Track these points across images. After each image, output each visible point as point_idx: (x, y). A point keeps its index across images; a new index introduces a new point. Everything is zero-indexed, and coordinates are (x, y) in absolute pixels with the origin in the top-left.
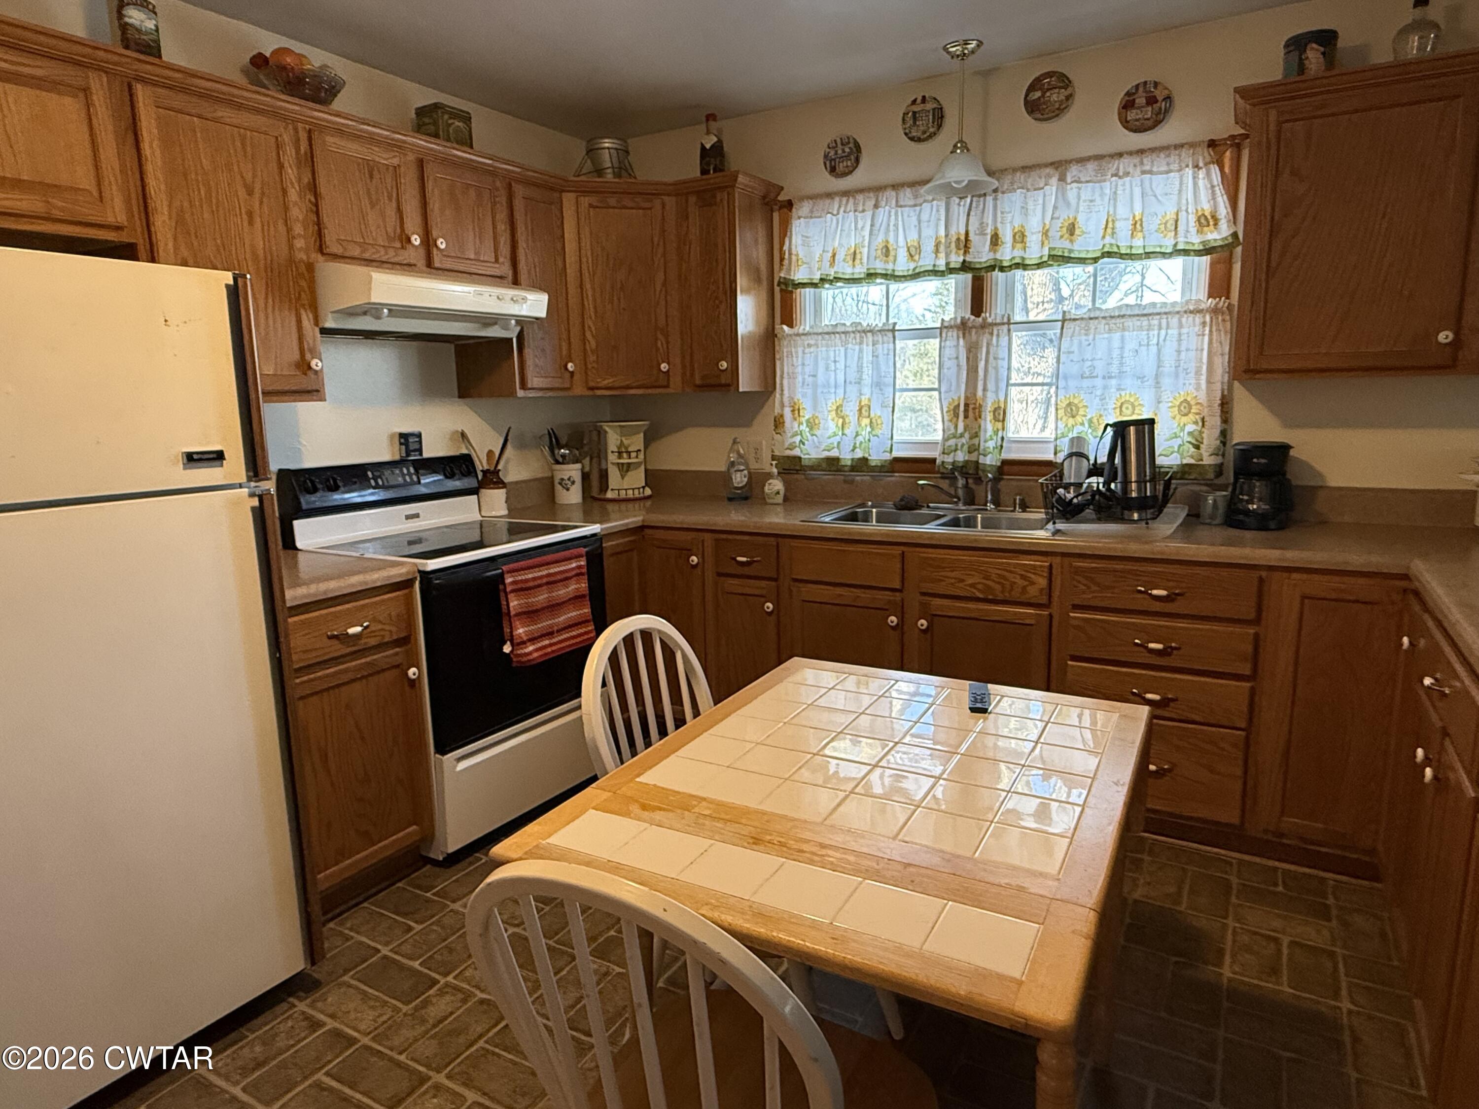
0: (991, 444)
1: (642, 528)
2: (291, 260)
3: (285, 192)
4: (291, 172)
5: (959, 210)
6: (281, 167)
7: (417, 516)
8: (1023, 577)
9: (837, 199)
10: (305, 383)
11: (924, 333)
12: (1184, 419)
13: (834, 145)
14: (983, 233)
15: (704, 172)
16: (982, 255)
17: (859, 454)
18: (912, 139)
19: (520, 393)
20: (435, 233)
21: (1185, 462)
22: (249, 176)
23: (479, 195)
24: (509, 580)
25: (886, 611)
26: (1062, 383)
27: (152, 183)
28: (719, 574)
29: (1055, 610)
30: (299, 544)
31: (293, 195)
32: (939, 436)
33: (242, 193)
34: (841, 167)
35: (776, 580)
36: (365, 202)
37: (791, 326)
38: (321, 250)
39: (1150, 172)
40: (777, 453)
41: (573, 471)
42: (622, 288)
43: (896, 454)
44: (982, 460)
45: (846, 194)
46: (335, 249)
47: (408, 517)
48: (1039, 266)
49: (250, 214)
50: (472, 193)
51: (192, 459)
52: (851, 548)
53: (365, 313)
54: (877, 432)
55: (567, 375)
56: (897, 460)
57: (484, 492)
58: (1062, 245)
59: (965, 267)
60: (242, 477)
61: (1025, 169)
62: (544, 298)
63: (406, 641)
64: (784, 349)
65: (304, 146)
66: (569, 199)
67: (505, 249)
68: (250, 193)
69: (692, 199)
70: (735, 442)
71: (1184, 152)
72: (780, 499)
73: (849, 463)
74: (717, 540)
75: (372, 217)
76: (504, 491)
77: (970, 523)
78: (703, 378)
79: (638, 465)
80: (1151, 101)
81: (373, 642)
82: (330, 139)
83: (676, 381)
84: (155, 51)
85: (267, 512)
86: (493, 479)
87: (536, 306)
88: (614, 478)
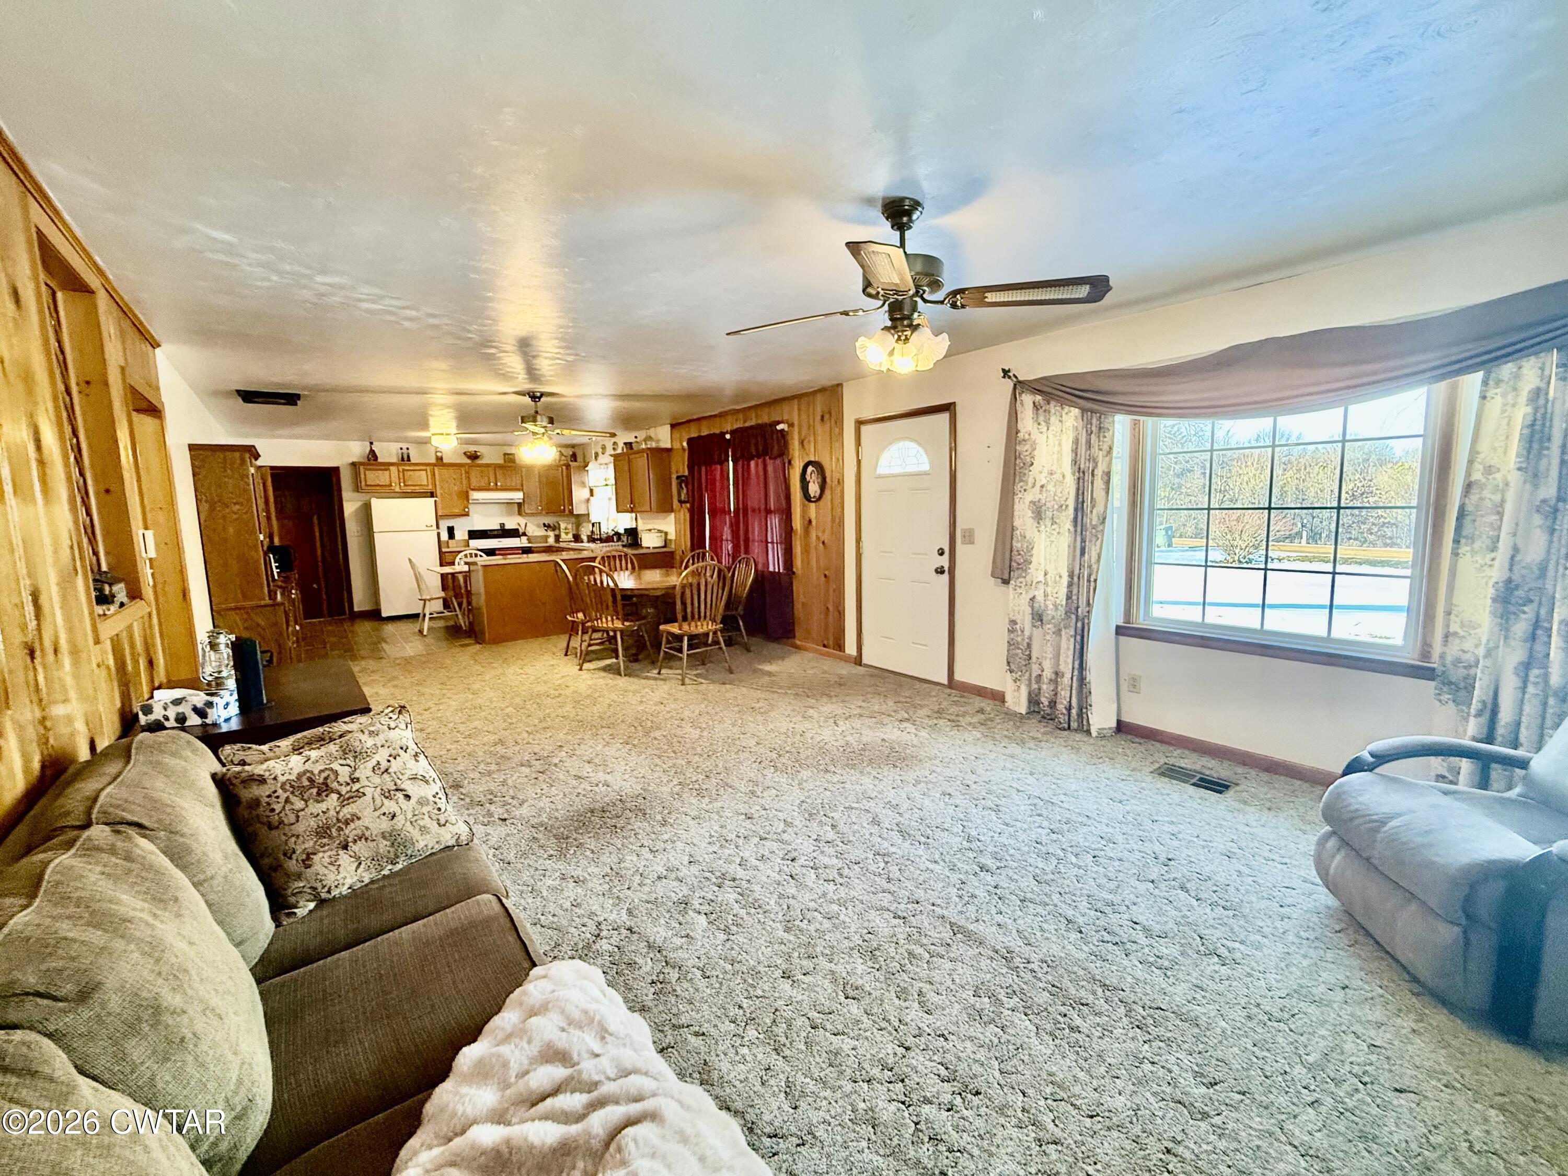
2: (463, 491)
6: (463, 475)
7: (501, 540)
10: (467, 513)
13: (595, 454)
19: (526, 514)
20: (498, 482)
22: (456, 477)
23: (511, 472)
27: (437, 483)
30: (470, 544)
31: (464, 480)
36: (481, 478)
37: (593, 496)
38: (470, 489)
41: (551, 534)
53: (477, 500)
55: (539, 510)
57: (522, 536)
60: (436, 529)
64: (591, 503)
65: (467, 470)
67: (519, 482)
68: (455, 481)
76: (527, 537)
79: (570, 532)
82: (475, 468)
83: (566, 510)
84: (441, 459)
85: (439, 534)
86: (524, 534)
87: (518, 496)
88: (563, 536)
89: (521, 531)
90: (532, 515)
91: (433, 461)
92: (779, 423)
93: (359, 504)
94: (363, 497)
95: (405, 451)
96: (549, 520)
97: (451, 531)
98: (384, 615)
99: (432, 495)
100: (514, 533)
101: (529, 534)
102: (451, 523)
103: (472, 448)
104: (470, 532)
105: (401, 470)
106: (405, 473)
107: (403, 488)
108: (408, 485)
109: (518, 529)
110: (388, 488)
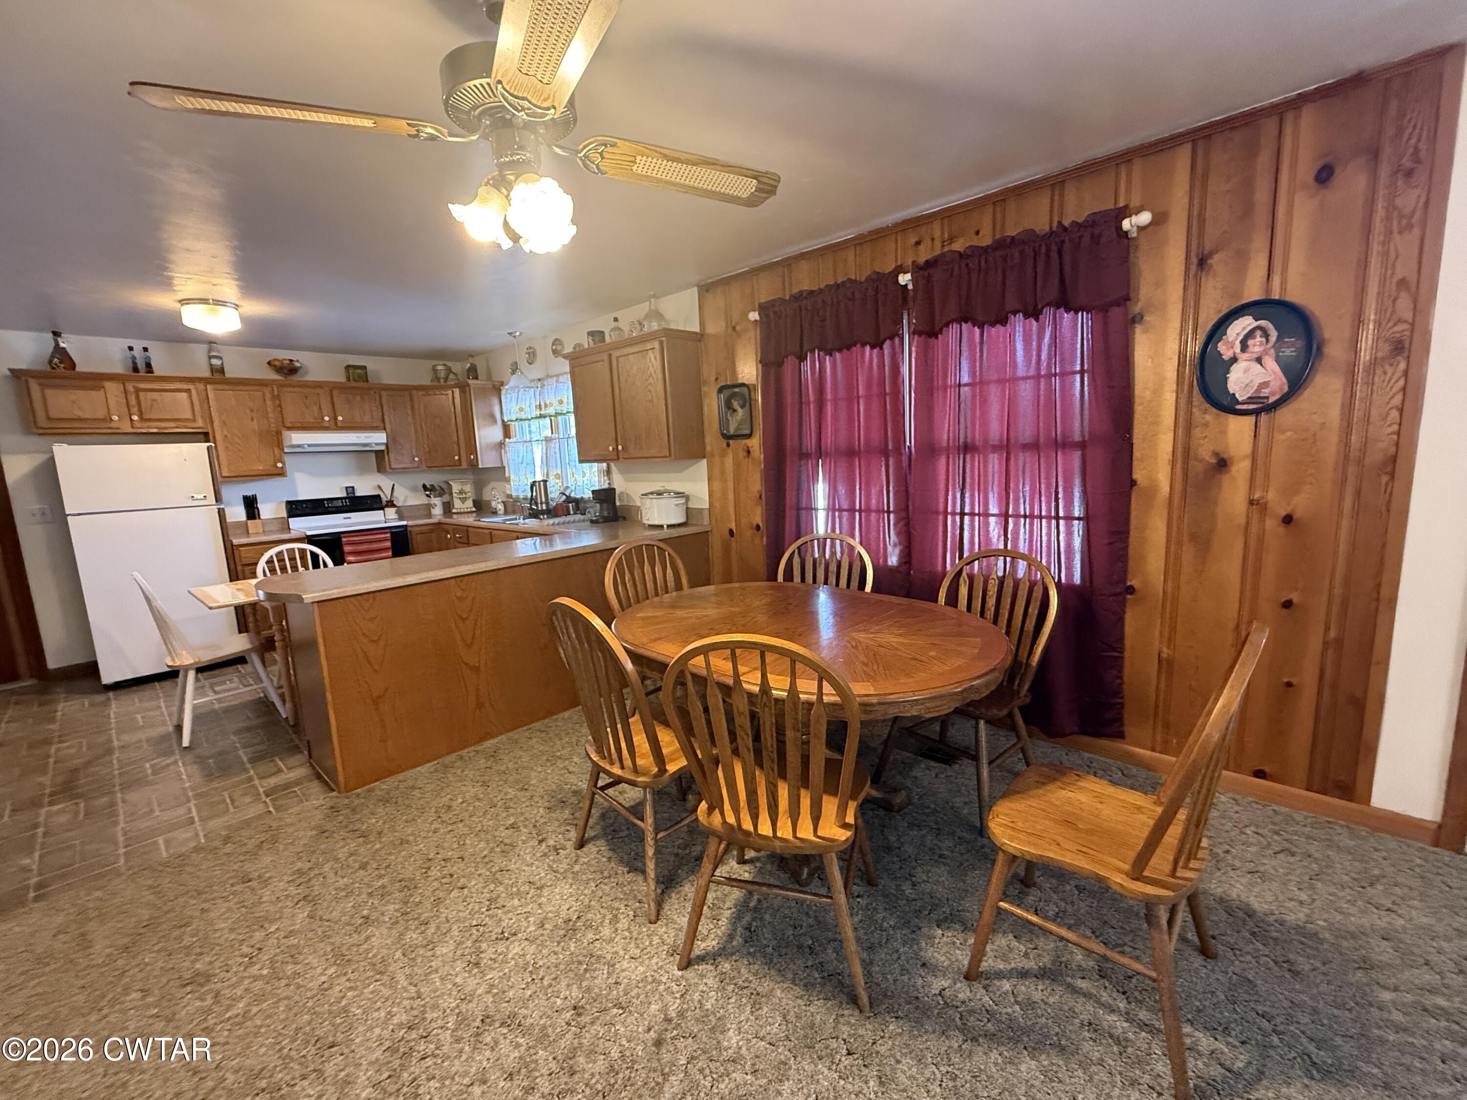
1: (439, 524)
2: (270, 431)
3: (266, 409)
4: (269, 403)
6: (265, 401)
7: (349, 518)
10: (275, 472)
11: (538, 442)
15: (468, 378)
19: (389, 470)
20: (337, 414)
22: (251, 406)
23: (365, 399)
27: (213, 413)
30: (291, 526)
31: (270, 410)
33: (248, 411)
34: (514, 371)
36: (303, 407)
37: (508, 438)
38: (283, 426)
40: (505, 493)
41: (436, 501)
42: (438, 427)
46: (288, 425)
47: (345, 519)
49: (252, 418)
53: (299, 447)
55: (417, 463)
57: (385, 509)
60: (214, 503)
62: (384, 435)
64: (507, 448)
65: (275, 393)
66: (414, 392)
67: (378, 416)
68: (252, 411)
69: (461, 390)
74: (453, 528)
75: (306, 412)
76: (396, 508)
82: (287, 389)
84: (221, 370)
85: (221, 514)
87: (379, 438)
88: (457, 504)
89: (384, 499)
90: (404, 471)
91: (206, 374)
92: (1125, 212)
94: (40, 444)
95: (138, 353)
96: (429, 479)
97: (251, 504)
98: (108, 676)
99: (205, 437)
100: (372, 503)
101: (399, 503)
102: (249, 489)
103: (284, 355)
104: (289, 503)
105: (132, 390)
106: (142, 395)
107: (137, 424)
108: (150, 420)
109: (379, 496)
110: (104, 425)
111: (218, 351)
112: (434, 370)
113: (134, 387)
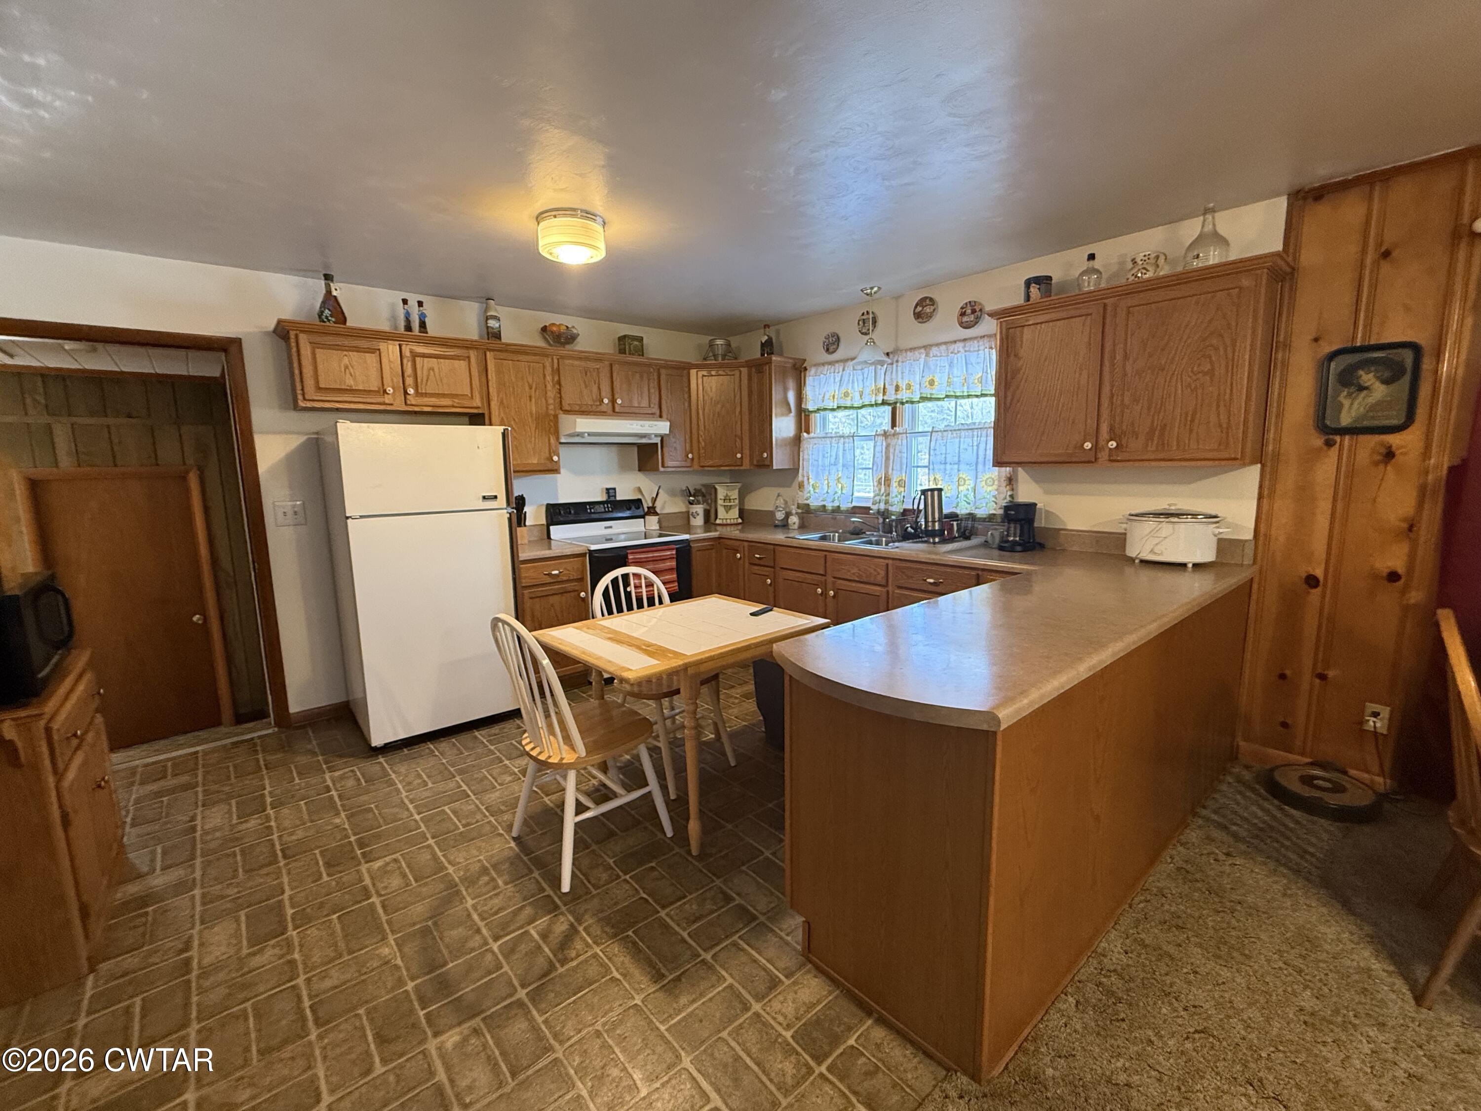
0: (896, 500)
1: (720, 538)
2: (547, 415)
3: (546, 386)
4: (549, 378)
5: (881, 370)
6: (544, 376)
7: (611, 527)
8: (875, 570)
9: (826, 367)
10: (550, 467)
11: (867, 438)
12: (990, 488)
13: (827, 338)
14: (892, 385)
15: (763, 355)
16: (891, 397)
17: (836, 504)
18: (862, 334)
19: (661, 469)
20: (616, 396)
21: (991, 512)
22: (530, 381)
23: (641, 377)
24: (630, 557)
25: (818, 586)
26: (931, 467)
27: (491, 390)
28: (751, 564)
29: (890, 588)
30: (552, 537)
31: (549, 387)
32: (872, 495)
33: (527, 388)
34: (831, 349)
35: (773, 567)
36: (583, 386)
37: (808, 432)
38: (561, 409)
39: (969, 351)
40: (800, 502)
41: (699, 509)
42: (719, 416)
43: (854, 504)
44: (890, 508)
45: (831, 363)
46: (567, 408)
47: (606, 528)
48: (919, 402)
49: (530, 397)
50: (638, 376)
51: (484, 498)
52: (803, 552)
53: (578, 435)
54: (844, 492)
55: (689, 461)
56: (854, 507)
57: (647, 517)
58: (927, 393)
59: (884, 403)
60: (505, 506)
61: (912, 349)
62: (668, 424)
63: (581, 580)
64: (804, 445)
65: (556, 366)
66: (693, 372)
67: (655, 400)
68: (531, 388)
69: (753, 370)
70: (779, 495)
71: (986, 340)
72: (796, 526)
73: (830, 508)
74: (749, 546)
75: (585, 392)
76: (657, 517)
77: (878, 543)
78: (758, 461)
79: (735, 506)
80: (974, 311)
81: (565, 578)
82: (567, 362)
83: (746, 462)
84: (498, 334)
85: (512, 520)
86: (652, 511)
87: (662, 428)
88: (721, 513)
89: (645, 504)
90: (675, 470)
91: (480, 338)
93: (296, 441)
94: (312, 423)
95: (411, 308)
97: (520, 507)
98: (377, 735)
99: (481, 419)
100: (633, 509)
101: (660, 510)
103: (560, 320)
104: (549, 506)
105: (408, 354)
106: (418, 360)
107: (412, 400)
108: (426, 395)
109: (639, 501)
110: (380, 400)
111: (496, 310)
112: (711, 345)
113: (411, 352)
